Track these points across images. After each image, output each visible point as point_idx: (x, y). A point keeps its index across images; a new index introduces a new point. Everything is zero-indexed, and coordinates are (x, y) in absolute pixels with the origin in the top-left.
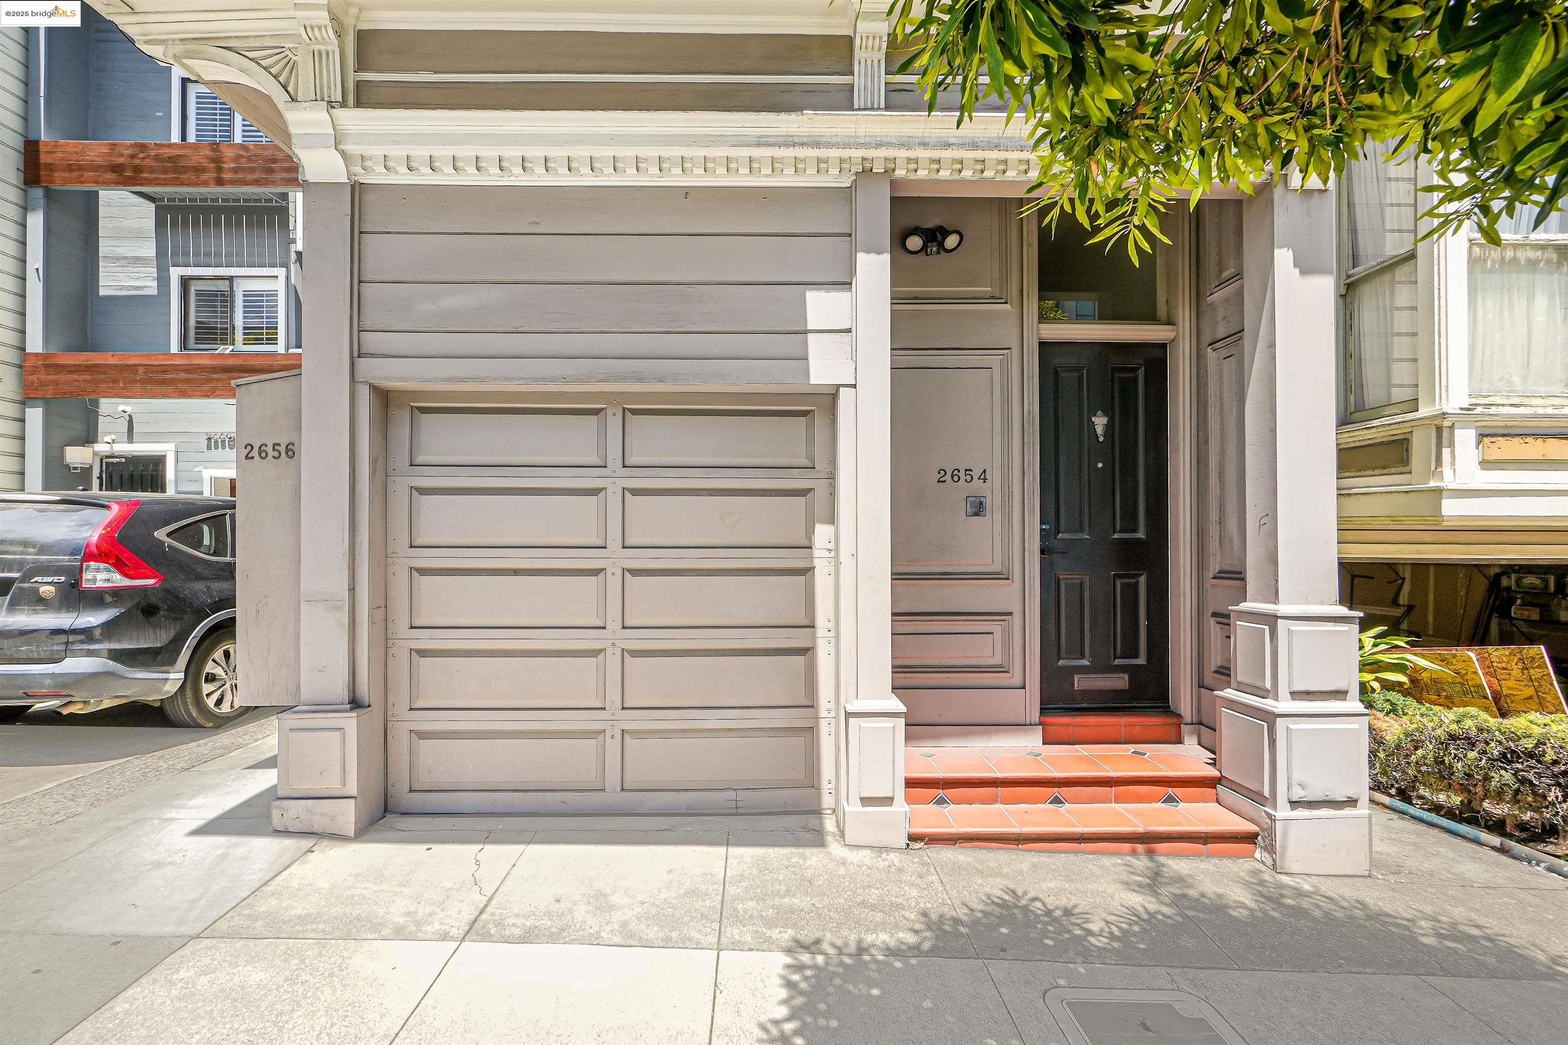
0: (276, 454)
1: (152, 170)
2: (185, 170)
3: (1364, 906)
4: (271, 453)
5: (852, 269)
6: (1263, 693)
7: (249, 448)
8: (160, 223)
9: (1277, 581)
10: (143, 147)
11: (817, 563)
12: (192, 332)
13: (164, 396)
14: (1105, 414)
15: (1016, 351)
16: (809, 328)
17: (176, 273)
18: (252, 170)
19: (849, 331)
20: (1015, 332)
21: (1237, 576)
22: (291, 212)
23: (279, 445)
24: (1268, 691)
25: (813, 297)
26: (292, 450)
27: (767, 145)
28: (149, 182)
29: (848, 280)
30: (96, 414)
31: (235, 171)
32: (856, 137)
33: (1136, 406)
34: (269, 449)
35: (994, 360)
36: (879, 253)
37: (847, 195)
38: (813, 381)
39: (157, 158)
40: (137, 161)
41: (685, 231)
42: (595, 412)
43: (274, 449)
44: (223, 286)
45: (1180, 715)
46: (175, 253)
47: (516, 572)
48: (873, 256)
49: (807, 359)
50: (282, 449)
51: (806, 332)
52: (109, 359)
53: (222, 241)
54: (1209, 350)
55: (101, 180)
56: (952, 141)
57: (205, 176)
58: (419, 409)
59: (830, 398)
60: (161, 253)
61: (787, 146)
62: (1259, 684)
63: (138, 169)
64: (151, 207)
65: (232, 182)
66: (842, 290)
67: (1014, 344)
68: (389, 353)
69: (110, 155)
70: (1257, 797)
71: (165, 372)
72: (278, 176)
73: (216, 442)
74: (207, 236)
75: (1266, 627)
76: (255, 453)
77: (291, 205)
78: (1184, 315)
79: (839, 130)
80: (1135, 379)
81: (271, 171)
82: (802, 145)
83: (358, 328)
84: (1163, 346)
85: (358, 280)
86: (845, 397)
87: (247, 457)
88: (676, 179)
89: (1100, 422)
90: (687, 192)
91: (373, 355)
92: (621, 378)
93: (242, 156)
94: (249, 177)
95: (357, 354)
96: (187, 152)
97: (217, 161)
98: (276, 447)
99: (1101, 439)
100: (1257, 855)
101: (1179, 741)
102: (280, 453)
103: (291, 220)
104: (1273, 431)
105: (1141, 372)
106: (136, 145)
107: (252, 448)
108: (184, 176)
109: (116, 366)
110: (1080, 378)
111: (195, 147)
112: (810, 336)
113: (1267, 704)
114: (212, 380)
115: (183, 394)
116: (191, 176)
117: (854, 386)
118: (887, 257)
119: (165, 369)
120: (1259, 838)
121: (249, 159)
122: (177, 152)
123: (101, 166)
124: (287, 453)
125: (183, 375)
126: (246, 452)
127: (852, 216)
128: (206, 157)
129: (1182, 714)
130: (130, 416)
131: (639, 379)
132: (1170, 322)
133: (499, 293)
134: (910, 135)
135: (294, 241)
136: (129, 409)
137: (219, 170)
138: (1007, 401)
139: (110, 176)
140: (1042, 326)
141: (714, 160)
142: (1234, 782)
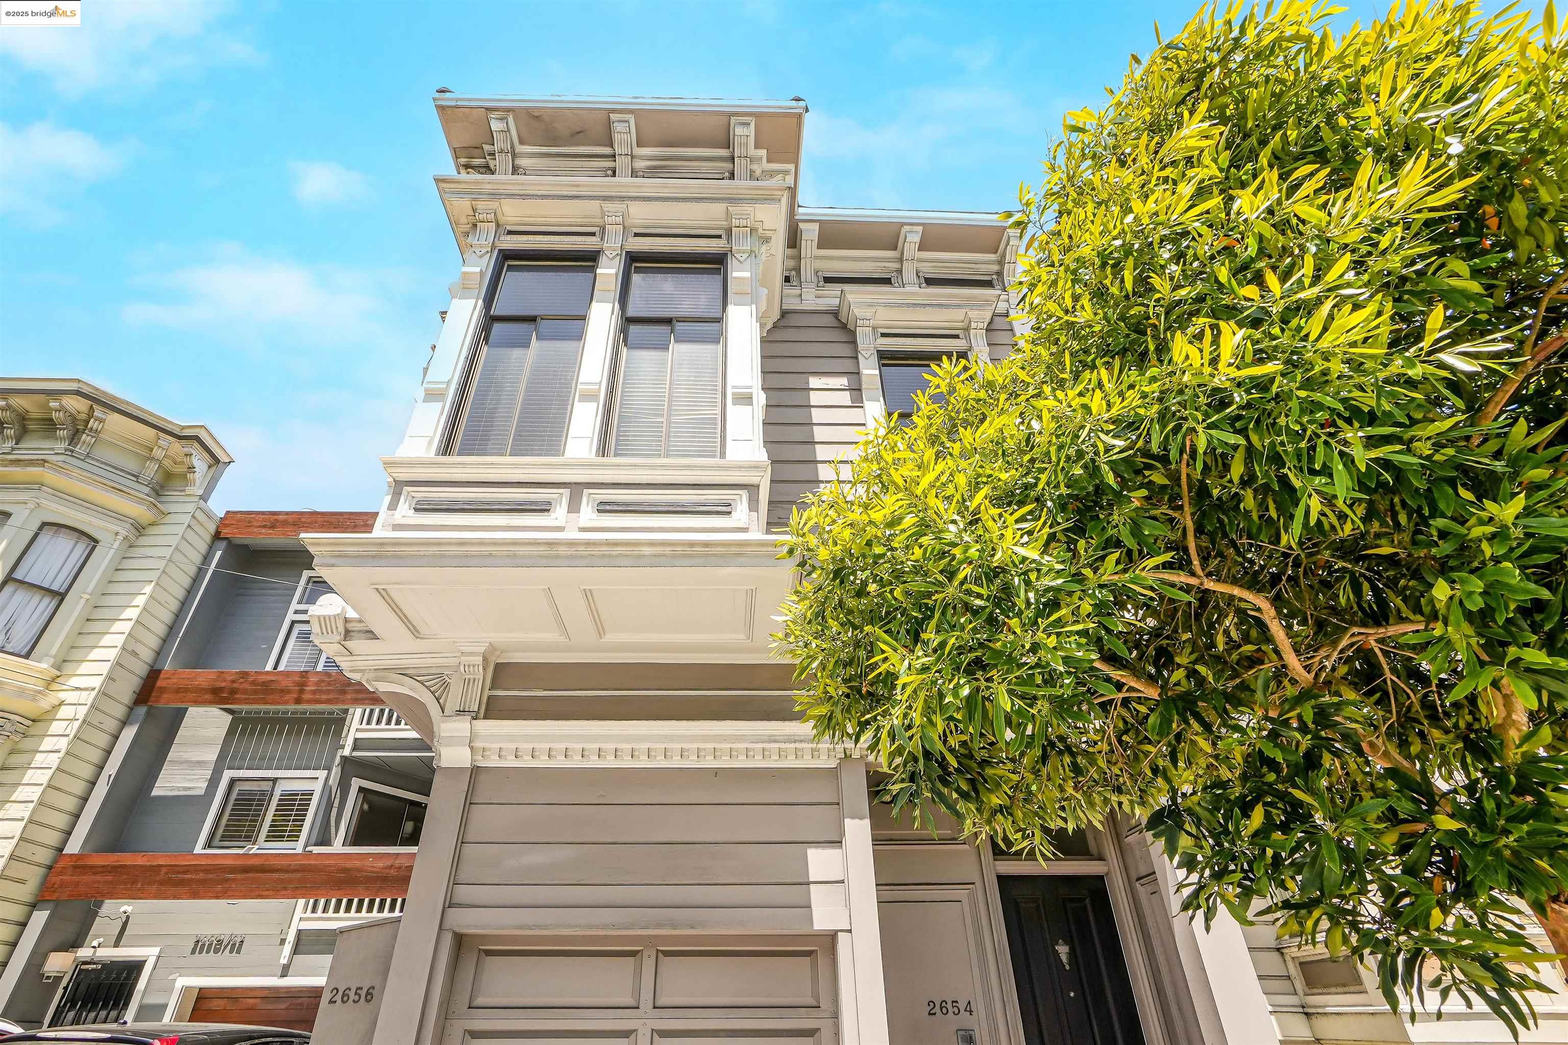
0: (357, 998)
1: (245, 692)
2: (273, 691)
4: (353, 996)
5: (842, 833)
7: (334, 992)
8: (231, 732)
10: (245, 674)
12: (220, 832)
13: (175, 897)
14: (1066, 943)
15: (979, 884)
16: (811, 879)
17: (227, 775)
18: (328, 692)
19: (842, 882)
20: (976, 867)
22: (347, 723)
23: (361, 989)
25: (813, 854)
26: (371, 994)
27: (776, 741)
28: (239, 702)
29: (838, 839)
30: (96, 914)
31: (314, 692)
33: (1091, 931)
34: (352, 993)
35: (961, 893)
36: (861, 819)
37: (833, 774)
38: (816, 927)
39: (254, 683)
40: (235, 685)
42: (634, 954)
43: (356, 993)
44: (266, 786)
46: (234, 758)
48: (857, 821)
49: (810, 907)
50: (363, 992)
51: (808, 884)
52: (140, 860)
53: (279, 747)
54: (1138, 885)
55: (200, 699)
57: (287, 697)
58: (485, 951)
59: (829, 939)
60: (221, 757)
61: (791, 742)
63: (233, 691)
64: (229, 718)
65: (309, 702)
66: (835, 848)
67: (977, 879)
68: (475, 904)
69: (215, 680)
71: (185, 872)
72: (349, 696)
73: (204, 945)
74: (268, 742)
76: (339, 997)
77: (349, 717)
78: (1110, 851)
80: (1085, 908)
81: (344, 692)
82: (801, 741)
83: (454, 882)
84: (1100, 878)
85: (462, 841)
86: (843, 942)
88: (709, 763)
89: (1063, 950)
90: (716, 772)
91: (461, 906)
93: (323, 681)
94: (324, 697)
95: (450, 904)
96: (280, 678)
97: (302, 685)
98: (358, 991)
99: (1067, 967)
102: (360, 997)
103: (346, 728)
105: (1088, 901)
106: (240, 673)
107: (338, 991)
108: (271, 697)
109: (141, 866)
110: (1038, 908)
111: (286, 674)
112: (812, 886)
114: (227, 880)
115: (195, 895)
116: (276, 697)
117: (850, 931)
118: (867, 822)
119: (187, 869)
121: (329, 684)
122: (269, 678)
123: (202, 689)
124: (366, 997)
125: (201, 876)
126: (330, 996)
127: (839, 790)
128: (294, 682)
130: (128, 917)
131: (674, 926)
132: (1101, 858)
133: (569, 852)
135: (343, 747)
136: (129, 909)
137: (302, 691)
138: (978, 931)
139: (208, 697)
140: (997, 863)
141: (737, 750)
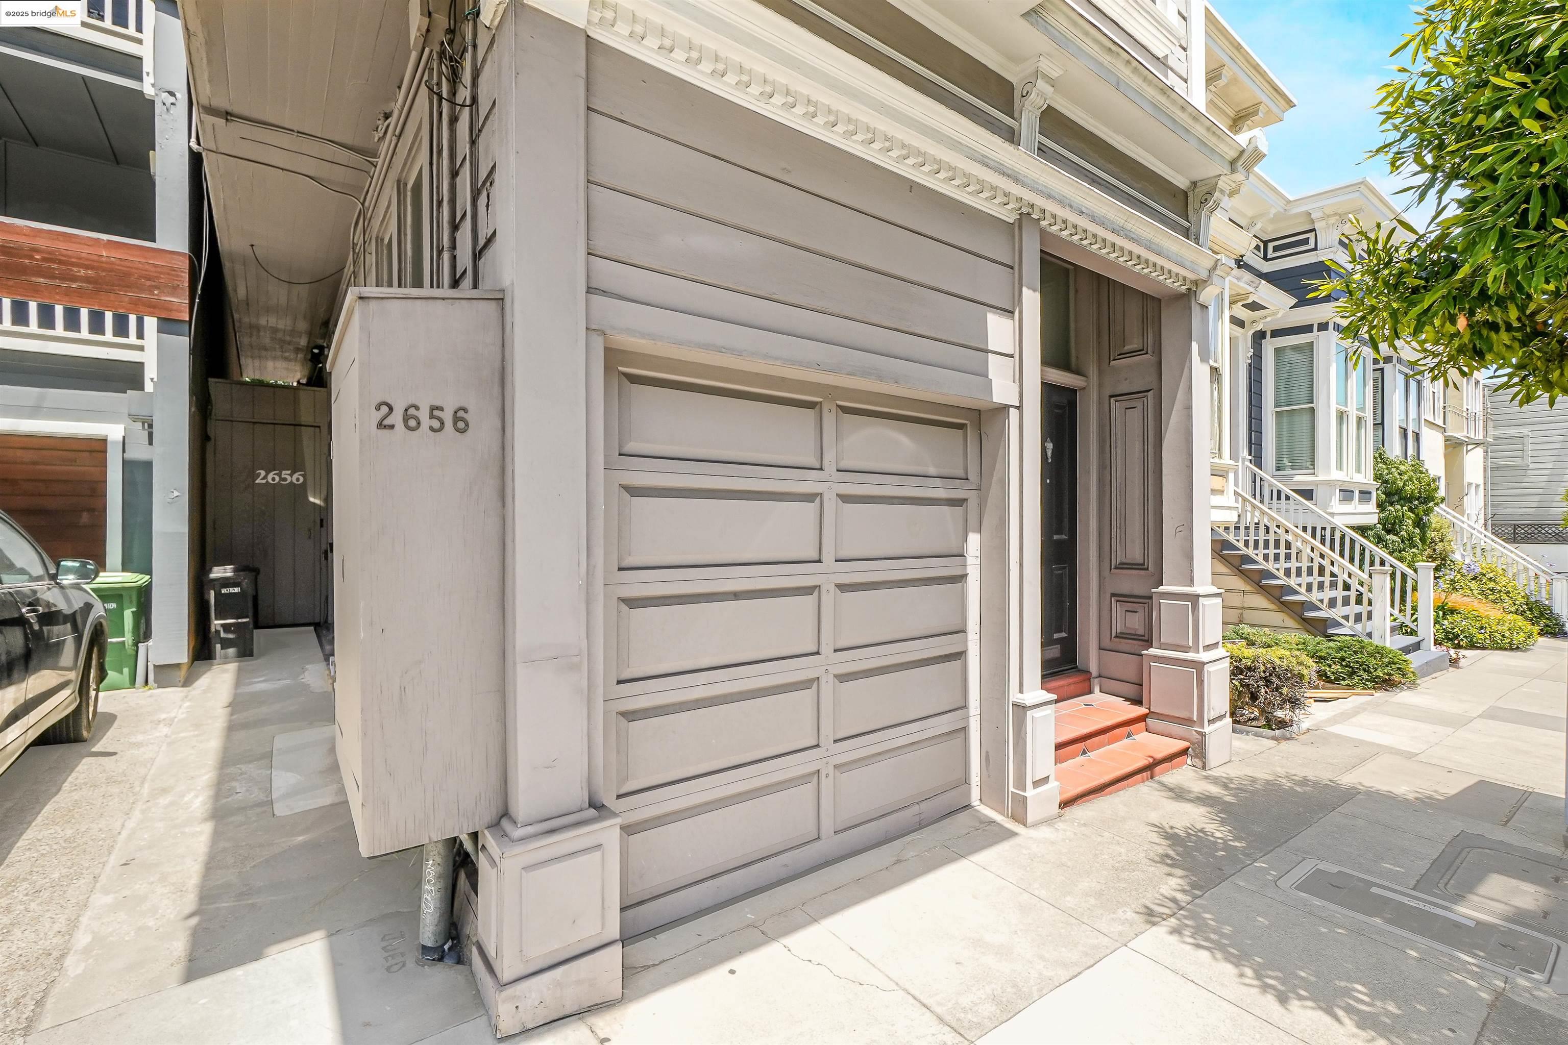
0: (436, 424)
3: (1254, 780)
4: (426, 421)
5: (1020, 301)
6: (1186, 649)
7: (384, 409)
9: (1192, 571)
11: (969, 570)
16: (990, 348)
19: (1012, 356)
21: (1140, 567)
23: (441, 409)
24: (1190, 647)
25: (992, 319)
26: (462, 419)
29: (1011, 310)
32: (1037, 183)
33: (1063, 436)
34: (424, 415)
36: (1034, 290)
37: (1010, 231)
38: (994, 399)
41: (911, 227)
42: (811, 405)
43: (432, 417)
45: (1089, 672)
47: (736, 596)
48: (1031, 292)
49: (989, 377)
50: (448, 417)
51: (987, 351)
54: (1112, 400)
56: (1084, 210)
58: (626, 375)
59: (977, 415)
62: (1183, 643)
66: (1008, 317)
68: (628, 296)
70: (1188, 722)
75: (1190, 603)
76: (396, 418)
79: (1031, 173)
80: (1063, 415)
83: (588, 250)
84: (1075, 391)
85: (586, 178)
87: (381, 425)
90: (912, 186)
91: (604, 293)
92: (865, 373)
95: (588, 287)
98: (436, 413)
99: (1050, 460)
100: (1189, 762)
101: (1090, 692)
102: (442, 423)
104: (1190, 467)
105: (1067, 410)
107: (391, 409)
112: (990, 355)
113: (1190, 656)
117: (1018, 408)
118: (1038, 293)
120: (1190, 749)
124: (455, 423)
126: (377, 416)
127: (1020, 253)
129: (1091, 671)
132: (1084, 375)
134: (1065, 195)
142: (1161, 714)
